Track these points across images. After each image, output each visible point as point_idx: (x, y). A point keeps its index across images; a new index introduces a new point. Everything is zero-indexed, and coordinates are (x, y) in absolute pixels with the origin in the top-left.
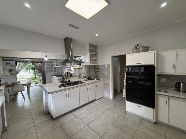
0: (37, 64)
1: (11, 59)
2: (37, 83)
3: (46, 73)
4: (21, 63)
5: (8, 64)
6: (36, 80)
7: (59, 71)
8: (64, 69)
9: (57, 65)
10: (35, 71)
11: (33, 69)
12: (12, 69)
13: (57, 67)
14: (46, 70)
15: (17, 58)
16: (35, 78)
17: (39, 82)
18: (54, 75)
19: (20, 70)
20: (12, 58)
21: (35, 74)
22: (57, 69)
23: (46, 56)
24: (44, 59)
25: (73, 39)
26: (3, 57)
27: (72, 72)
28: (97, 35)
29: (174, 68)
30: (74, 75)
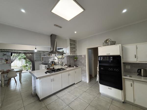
0: (28, 55)
1: (7, 51)
2: (27, 70)
3: (35, 62)
4: (15, 54)
5: (5, 55)
6: (27, 68)
7: (45, 60)
8: (50, 58)
9: (44, 56)
10: (26, 60)
11: (25, 58)
12: (8, 59)
13: (44, 57)
14: (35, 60)
15: (12, 50)
16: (26, 66)
17: (30, 69)
18: (42, 63)
19: (14, 60)
20: (9, 50)
21: (26, 62)
22: (44, 58)
23: (36, 48)
24: (34, 51)
25: (57, 36)
26: (1, 50)
27: (56, 61)
28: (75, 32)
29: (135, 58)
30: (58, 63)
